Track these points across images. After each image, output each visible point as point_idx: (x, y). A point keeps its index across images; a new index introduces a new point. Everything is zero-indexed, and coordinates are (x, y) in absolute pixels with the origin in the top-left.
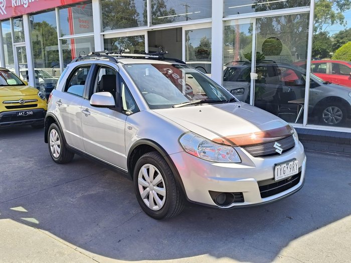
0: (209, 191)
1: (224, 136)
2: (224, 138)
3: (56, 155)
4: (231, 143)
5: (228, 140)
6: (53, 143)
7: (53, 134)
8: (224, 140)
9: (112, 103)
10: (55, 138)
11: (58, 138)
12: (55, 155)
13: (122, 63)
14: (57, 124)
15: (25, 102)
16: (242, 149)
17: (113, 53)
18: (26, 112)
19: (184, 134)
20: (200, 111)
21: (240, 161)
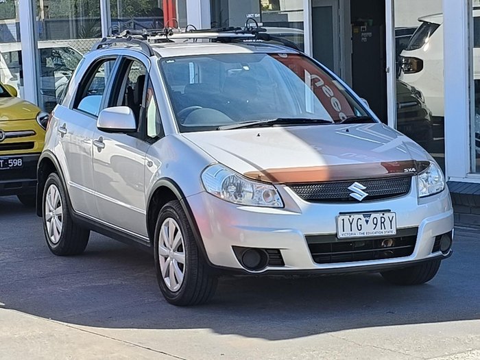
0: (233, 246)
1: (264, 169)
2: (264, 172)
3: (56, 238)
4: (271, 179)
5: (268, 175)
6: (51, 214)
7: (53, 195)
8: (261, 174)
9: (132, 125)
10: (55, 202)
11: (59, 203)
12: (52, 238)
13: (159, 55)
14: (58, 174)
15: (7, 137)
16: (287, 188)
17: (157, 34)
18: (6, 161)
19: (208, 167)
20: (259, 135)
21: (282, 206)
